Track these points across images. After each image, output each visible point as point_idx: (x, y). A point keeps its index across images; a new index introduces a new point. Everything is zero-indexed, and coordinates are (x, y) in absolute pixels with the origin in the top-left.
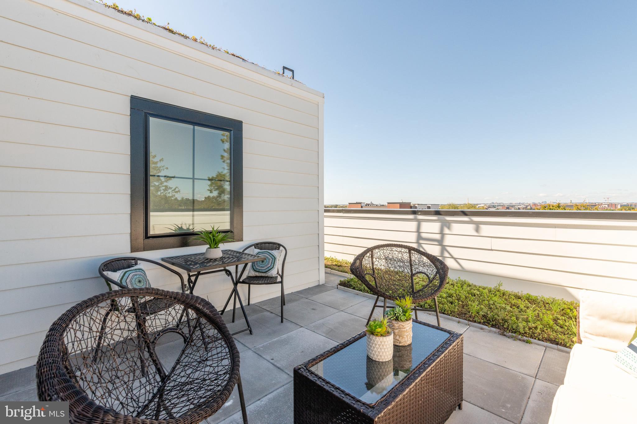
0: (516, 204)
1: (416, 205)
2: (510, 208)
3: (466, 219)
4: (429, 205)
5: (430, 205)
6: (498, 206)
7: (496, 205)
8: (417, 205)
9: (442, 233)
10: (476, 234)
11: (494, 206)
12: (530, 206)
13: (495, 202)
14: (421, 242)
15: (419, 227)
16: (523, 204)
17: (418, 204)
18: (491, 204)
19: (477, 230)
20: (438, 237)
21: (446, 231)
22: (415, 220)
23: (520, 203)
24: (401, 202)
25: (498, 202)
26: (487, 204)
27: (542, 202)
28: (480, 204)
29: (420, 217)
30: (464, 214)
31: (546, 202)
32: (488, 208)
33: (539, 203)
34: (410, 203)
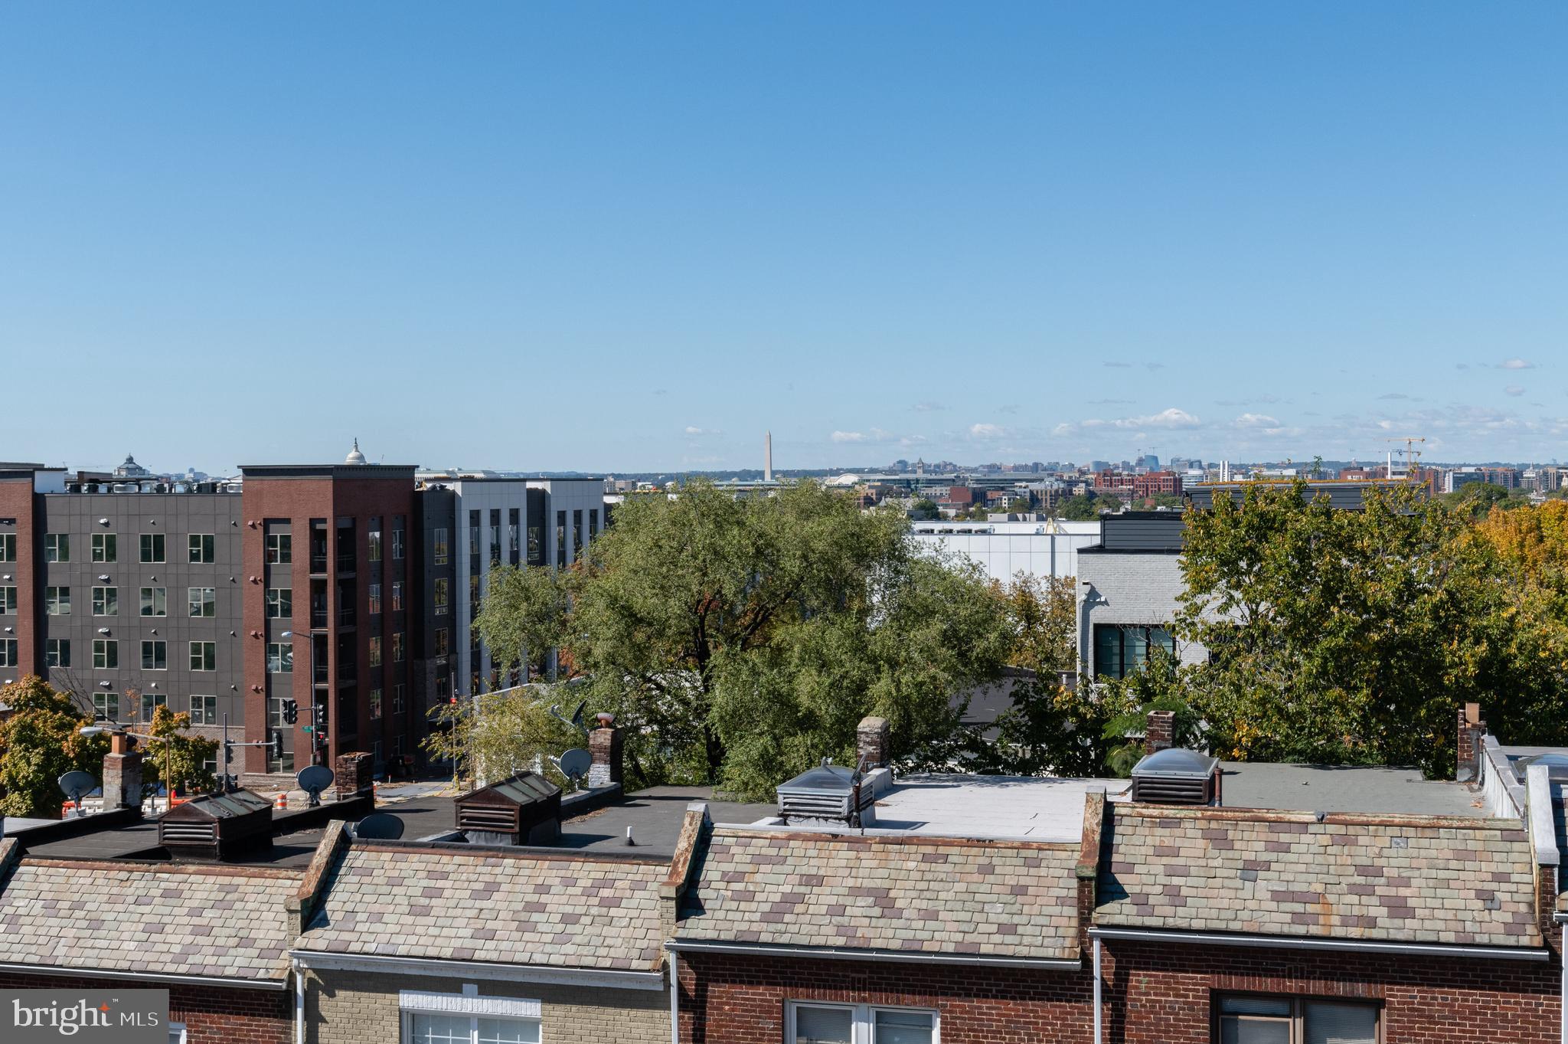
0: (1016, 468)
1: (450, 486)
2: (990, 495)
4: (539, 485)
5: (547, 486)
6: (930, 483)
7: (920, 475)
8: (456, 487)
11: (908, 482)
12: (1087, 483)
13: (912, 460)
16: (1052, 470)
17: (464, 480)
18: (891, 471)
23: (1036, 467)
24: (349, 458)
25: (932, 460)
26: (873, 471)
27: (1140, 462)
28: (837, 473)
31: (1155, 458)
32: (881, 494)
33: (1126, 465)
34: (412, 469)
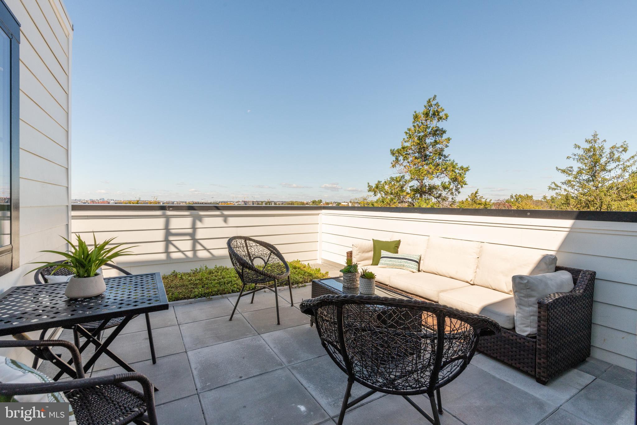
3: (218, 213)
9: (194, 228)
10: (225, 225)
14: (171, 238)
15: (167, 224)
19: (225, 221)
20: (190, 231)
21: (199, 224)
22: (164, 216)
29: (169, 213)
30: (217, 208)
